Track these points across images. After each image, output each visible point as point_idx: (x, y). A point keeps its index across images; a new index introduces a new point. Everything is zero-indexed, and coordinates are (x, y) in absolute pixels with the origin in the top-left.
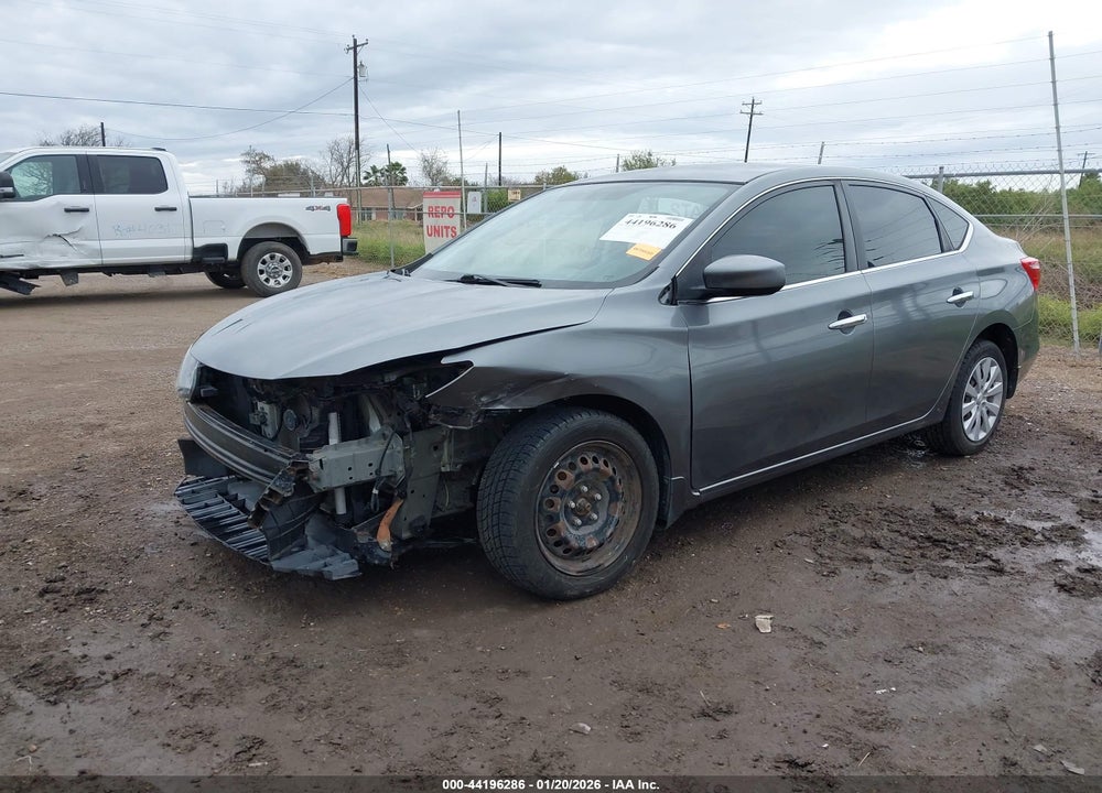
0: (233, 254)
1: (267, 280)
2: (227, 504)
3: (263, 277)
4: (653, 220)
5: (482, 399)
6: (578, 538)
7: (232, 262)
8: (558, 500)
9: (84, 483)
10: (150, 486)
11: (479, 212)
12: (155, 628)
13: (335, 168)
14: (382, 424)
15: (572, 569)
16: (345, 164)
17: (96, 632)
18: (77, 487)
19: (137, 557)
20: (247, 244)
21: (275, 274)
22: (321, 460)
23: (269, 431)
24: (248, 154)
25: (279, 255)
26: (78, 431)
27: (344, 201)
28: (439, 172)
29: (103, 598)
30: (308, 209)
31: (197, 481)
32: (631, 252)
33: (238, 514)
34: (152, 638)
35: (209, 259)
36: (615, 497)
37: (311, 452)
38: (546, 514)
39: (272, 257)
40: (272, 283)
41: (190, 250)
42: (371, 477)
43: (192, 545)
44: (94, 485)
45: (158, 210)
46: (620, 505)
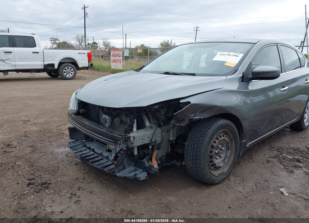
0: (56, 67)
1: (66, 75)
2: (88, 150)
3: (65, 74)
4: (229, 54)
5: (192, 115)
6: (218, 163)
7: (56, 69)
8: (214, 151)
9: (29, 141)
10: (52, 142)
11: (128, 55)
12: (74, 199)
13: (78, 43)
14: (150, 123)
15: (216, 174)
16: (81, 42)
17: (53, 201)
18: (27, 143)
19: (58, 170)
20: (60, 64)
21: (69, 73)
22: (134, 136)
23: (107, 125)
24: (51, 38)
25: (70, 67)
26: (21, 123)
27: (89, 51)
28: (108, 45)
29: (51, 186)
30: (79, 53)
31: (74, 142)
32: (226, 64)
33: (94, 154)
34: (75, 203)
35: (49, 68)
36: (228, 149)
37: (129, 133)
38: (210, 155)
39: (68, 68)
40: (68, 76)
41: (43, 65)
42: (149, 142)
43: (76, 164)
44: (33, 142)
45: (33, 53)
46: (229, 151)
